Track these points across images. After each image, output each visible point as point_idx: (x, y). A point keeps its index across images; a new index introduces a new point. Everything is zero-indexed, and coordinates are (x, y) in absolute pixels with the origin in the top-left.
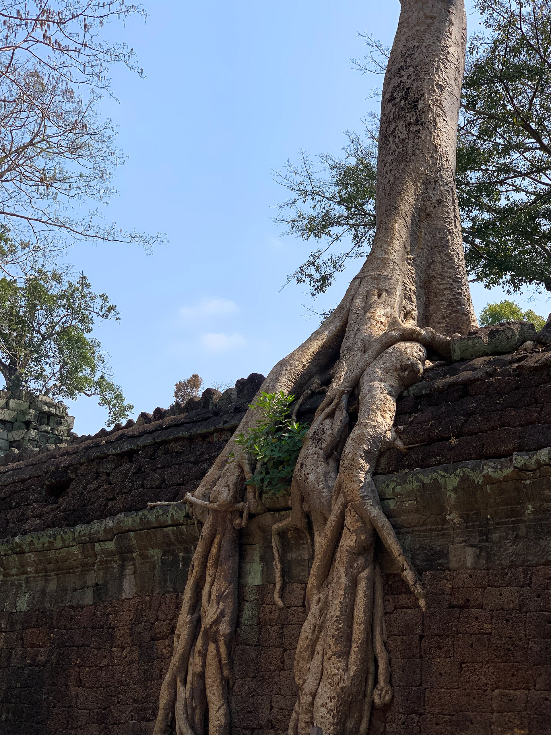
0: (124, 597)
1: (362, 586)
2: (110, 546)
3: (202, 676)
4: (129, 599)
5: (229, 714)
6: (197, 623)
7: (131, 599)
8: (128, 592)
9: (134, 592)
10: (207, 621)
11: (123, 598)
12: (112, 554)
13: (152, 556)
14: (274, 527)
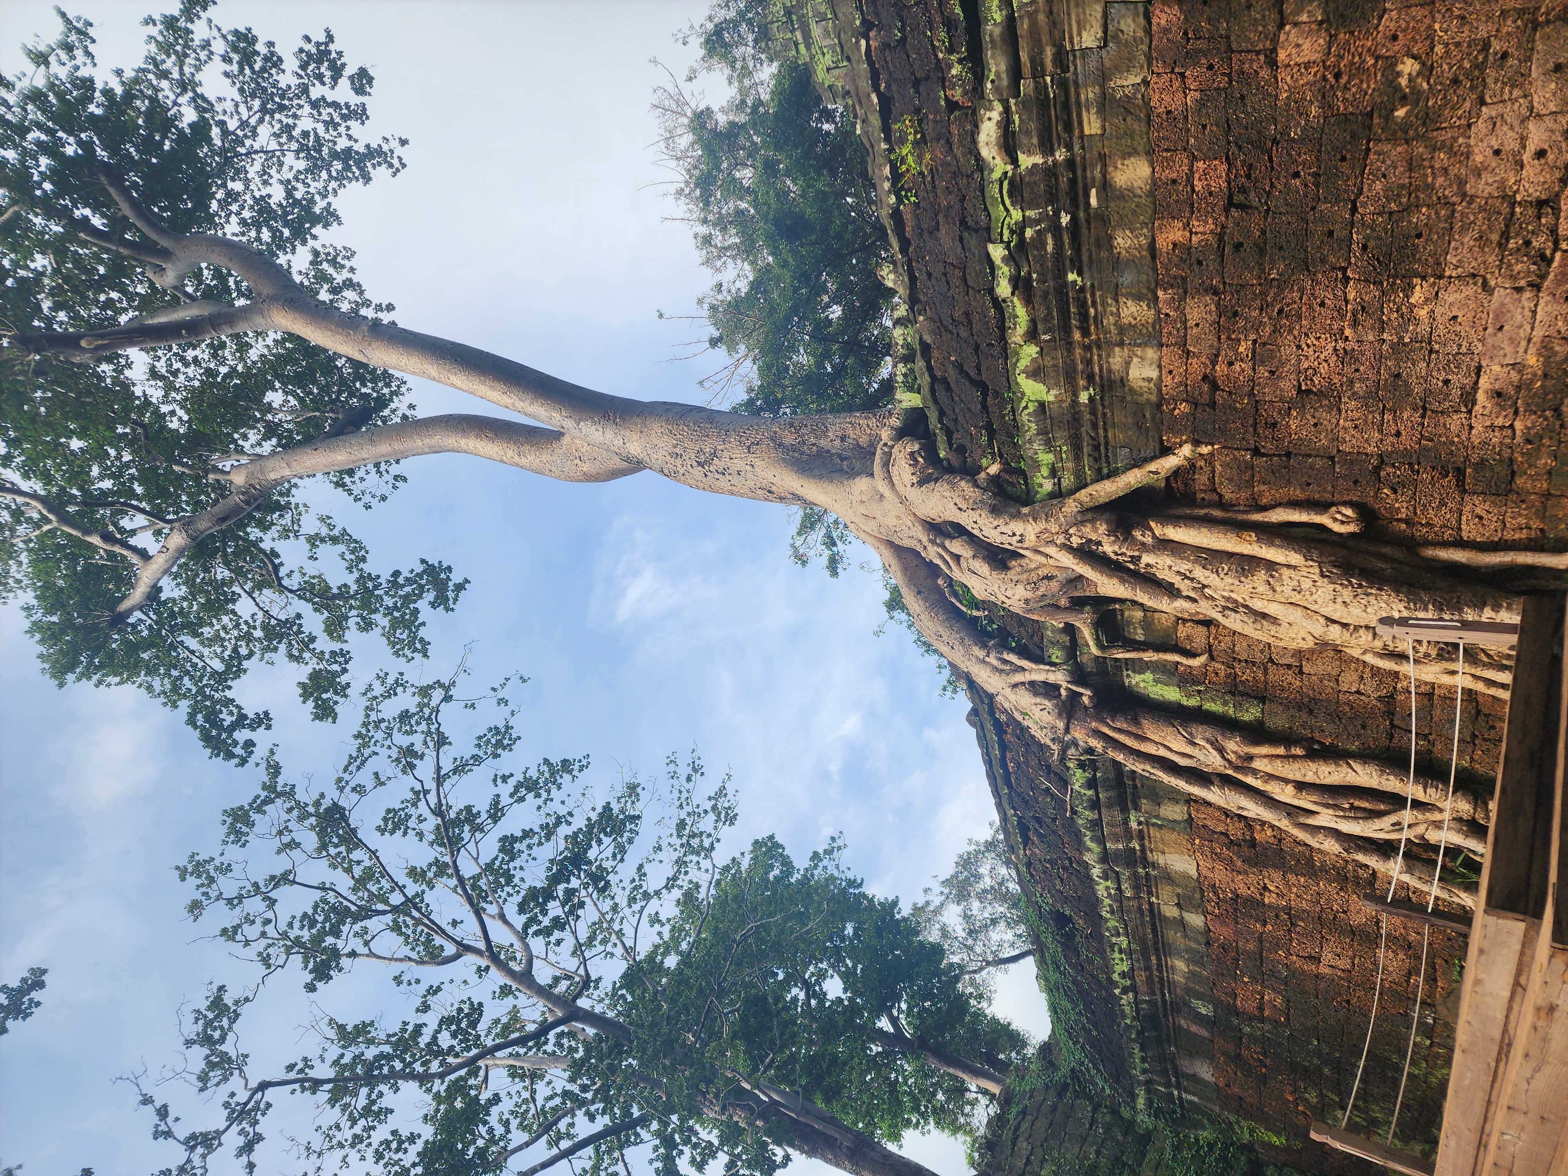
1: (1173, 534)
4: (1198, 868)
5: (1365, 756)
6: (1227, 781)
7: (1197, 863)
8: (1187, 866)
9: (1188, 858)
10: (1222, 766)
11: (1196, 874)
13: (1140, 823)
14: (1095, 651)
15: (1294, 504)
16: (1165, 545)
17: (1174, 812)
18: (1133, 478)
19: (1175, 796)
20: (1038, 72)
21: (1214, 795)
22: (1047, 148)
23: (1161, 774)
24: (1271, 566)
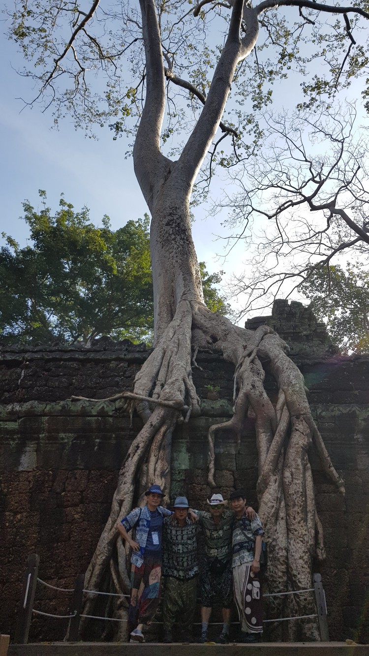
0: (21, 469)
2: (12, 426)
4: (26, 471)
7: (30, 472)
8: (26, 465)
9: (34, 466)
11: (19, 470)
12: (12, 432)
13: (63, 439)
14: (214, 427)
23: (136, 458)
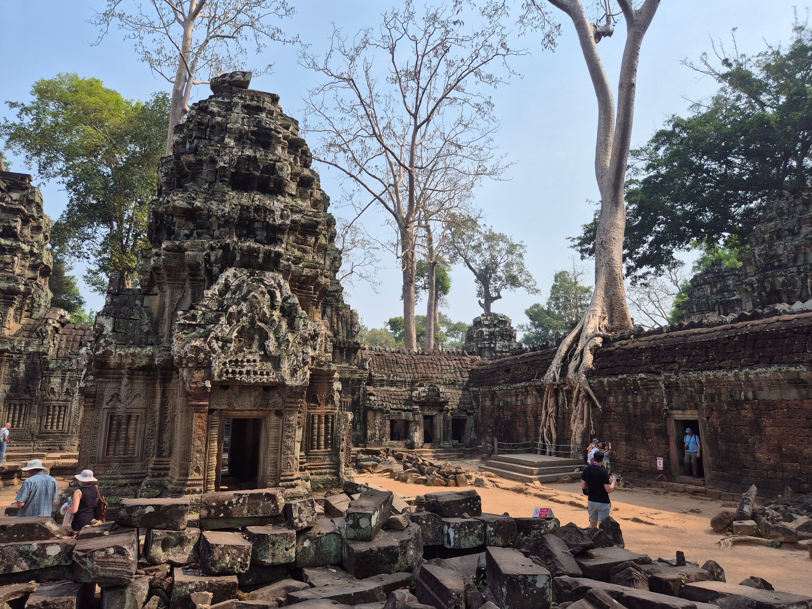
0: (528, 404)
1: (586, 406)
3: (549, 426)
5: (557, 436)
6: (547, 413)
9: (531, 403)
10: (549, 413)
13: (534, 394)
14: (564, 389)
15: (594, 424)
16: (583, 405)
17: (539, 401)
18: (594, 398)
19: (542, 401)
20: (652, 385)
21: (543, 411)
22: (642, 385)
24: (583, 423)
